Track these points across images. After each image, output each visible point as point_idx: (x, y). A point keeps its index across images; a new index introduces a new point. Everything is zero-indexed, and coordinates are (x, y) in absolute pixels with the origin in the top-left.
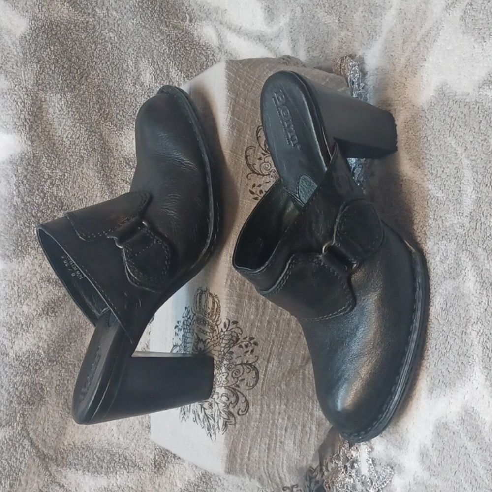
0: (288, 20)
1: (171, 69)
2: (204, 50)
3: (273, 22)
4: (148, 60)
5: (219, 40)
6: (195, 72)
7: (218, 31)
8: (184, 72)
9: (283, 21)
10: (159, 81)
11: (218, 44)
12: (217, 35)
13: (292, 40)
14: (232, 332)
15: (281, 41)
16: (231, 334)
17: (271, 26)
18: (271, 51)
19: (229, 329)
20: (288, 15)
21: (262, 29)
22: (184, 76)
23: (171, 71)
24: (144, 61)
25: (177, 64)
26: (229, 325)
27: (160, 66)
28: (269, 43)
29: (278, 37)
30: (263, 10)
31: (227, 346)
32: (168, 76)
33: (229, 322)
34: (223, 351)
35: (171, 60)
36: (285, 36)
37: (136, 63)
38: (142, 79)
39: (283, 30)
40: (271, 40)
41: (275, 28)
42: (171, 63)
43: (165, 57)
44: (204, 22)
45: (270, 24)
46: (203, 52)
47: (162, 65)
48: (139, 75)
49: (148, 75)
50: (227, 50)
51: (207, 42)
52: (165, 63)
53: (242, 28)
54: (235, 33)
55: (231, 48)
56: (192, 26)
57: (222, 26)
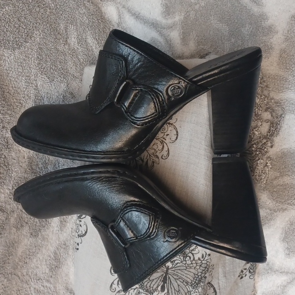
0: (182, 17)
1: (88, 36)
2: (108, 24)
3: (169, 17)
4: (74, 27)
5: (119, 18)
6: (103, 40)
7: (119, 12)
8: (96, 40)
9: (178, 18)
10: (80, 45)
11: (117, 21)
12: (118, 14)
13: (183, 33)
14: (207, 262)
15: (173, 31)
16: (206, 263)
17: (167, 19)
18: (162, 36)
19: (205, 259)
20: (183, 14)
21: (157, 19)
22: (96, 43)
23: (88, 38)
24: (71, 27)
25: (93, 33)
26: (206, 256)
27: (81, 33)
28: (162, 30)
29: (171, 27)
30: (162, 5)
31: (204, 272)
32: (85, 41)
33: (206, 254)
34: (201, 275)
35: (89, 29)
36: (178, 29)
37: (66, 28)
38: (69, 42)
39: (177, 24)
40: (164, 28)
41: (170, 21)
42: (89, 32)
43: (85, 27)
44: (110, 3)
45: (166, 17)
46: (107, 26)
47: (83, 32)
48: (67, 38)
49: (73, 39)
50: (124, 27)
51: (109, 18)
52: (85, 31)
53: (140, 14)
54: (133, 17)
55: (127, 27)
56: (101, 4)
57: (124, 9)
